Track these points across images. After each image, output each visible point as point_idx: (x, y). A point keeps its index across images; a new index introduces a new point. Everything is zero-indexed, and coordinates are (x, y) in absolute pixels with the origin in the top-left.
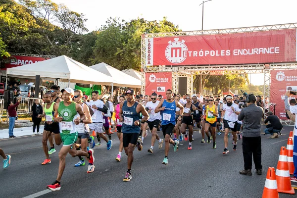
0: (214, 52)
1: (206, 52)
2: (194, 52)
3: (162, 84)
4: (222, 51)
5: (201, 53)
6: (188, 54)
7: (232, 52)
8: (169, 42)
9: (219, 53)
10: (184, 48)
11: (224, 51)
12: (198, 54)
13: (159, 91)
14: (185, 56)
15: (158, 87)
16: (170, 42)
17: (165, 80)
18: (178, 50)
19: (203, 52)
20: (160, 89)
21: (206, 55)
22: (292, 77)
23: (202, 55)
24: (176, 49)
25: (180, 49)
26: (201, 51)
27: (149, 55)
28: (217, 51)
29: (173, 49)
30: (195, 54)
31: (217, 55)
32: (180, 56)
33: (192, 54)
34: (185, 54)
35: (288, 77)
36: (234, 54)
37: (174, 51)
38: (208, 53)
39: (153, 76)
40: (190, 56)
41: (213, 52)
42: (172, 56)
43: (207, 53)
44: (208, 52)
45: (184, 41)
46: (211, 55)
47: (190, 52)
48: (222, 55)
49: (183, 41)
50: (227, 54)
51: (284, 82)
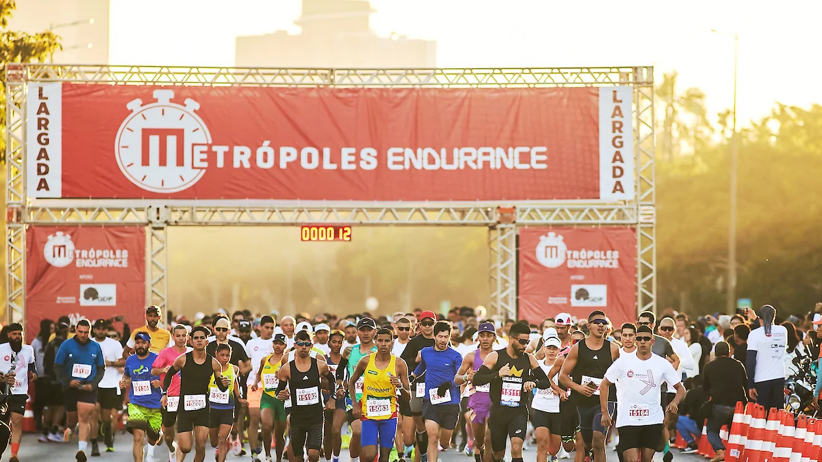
0: (315, 152)
1: (283, 150)
2: (237, 150)
3: (104, 275)
4: (346, 154)
5: (265, 154)
6: (212, 157)
7: (381, 158)
8: (130, 106)
9: (335, 158)
10: (197, 133)
11: (353, 150)
12: (253, 159)
13: (91, 303)
14: (197, 163)
15: (84, 288)
16: (134, 105)
17: (118, 259)
18: (172, 141)
19: (271, 152)
20: (92, 294)
21: (283, 165)
22: (590, 253)
23: (270, 164)
24: (163, 134)
25: (179, 134)
26: (266, 147)
27: (43, 154)
28: (327, 151)
29: (146, 133)
30: (241, 156)
31: (328, 166)
32: (180, 162)
33: (229, 157)
34: (198, 156)
35: (576, 254)
36: (391, 166)
37: (154, 141)
38: (293, 157)
39: (61, 238)
40: (220, 163)
41: (310, 156)
42: (145, 162)
43: (288, 155)
44: (293, 151)
45: (197, 106)
46: (305, 164)
47: (220, 150)
48: (345, 166)
49: (192, 105)
50: (363, 165)
51: (565, 272)
